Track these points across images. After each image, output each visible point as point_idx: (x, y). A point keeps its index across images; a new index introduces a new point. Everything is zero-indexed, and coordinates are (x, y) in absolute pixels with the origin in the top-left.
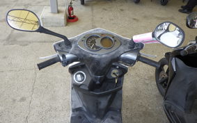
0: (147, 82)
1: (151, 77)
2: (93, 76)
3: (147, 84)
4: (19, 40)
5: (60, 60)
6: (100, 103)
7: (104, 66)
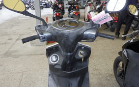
0: (108, 78)
1: (111, 75)
2: (65, 53)
3: (109, 80)
4: (12, 54)
5: (39, 38)
6: (71, 84)
7: (72, 40)
